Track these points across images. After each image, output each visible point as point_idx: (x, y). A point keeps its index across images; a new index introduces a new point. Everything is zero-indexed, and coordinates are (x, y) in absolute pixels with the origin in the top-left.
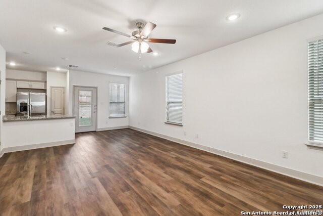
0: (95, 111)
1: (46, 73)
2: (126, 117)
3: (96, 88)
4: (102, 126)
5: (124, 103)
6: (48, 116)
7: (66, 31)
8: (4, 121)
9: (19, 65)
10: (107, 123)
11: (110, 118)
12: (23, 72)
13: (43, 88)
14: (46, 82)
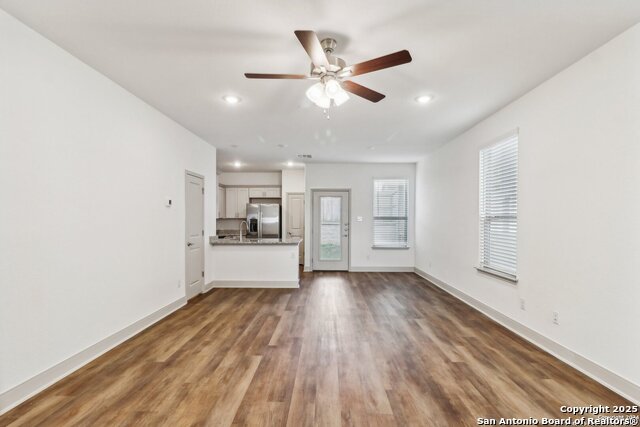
0: (347, 234)
1: (280, 172)
2: (408, 249)
3: (348, 191)
4: (360, 262)
5: (405, 218)
6: (284, 240)
7: (240, 100)
8: (213, 244)
9: (245, 165)
10: (368, 257)
11: (374, 248)
12: (253, 174)
13: (278, 196)
14: (281, 187)
